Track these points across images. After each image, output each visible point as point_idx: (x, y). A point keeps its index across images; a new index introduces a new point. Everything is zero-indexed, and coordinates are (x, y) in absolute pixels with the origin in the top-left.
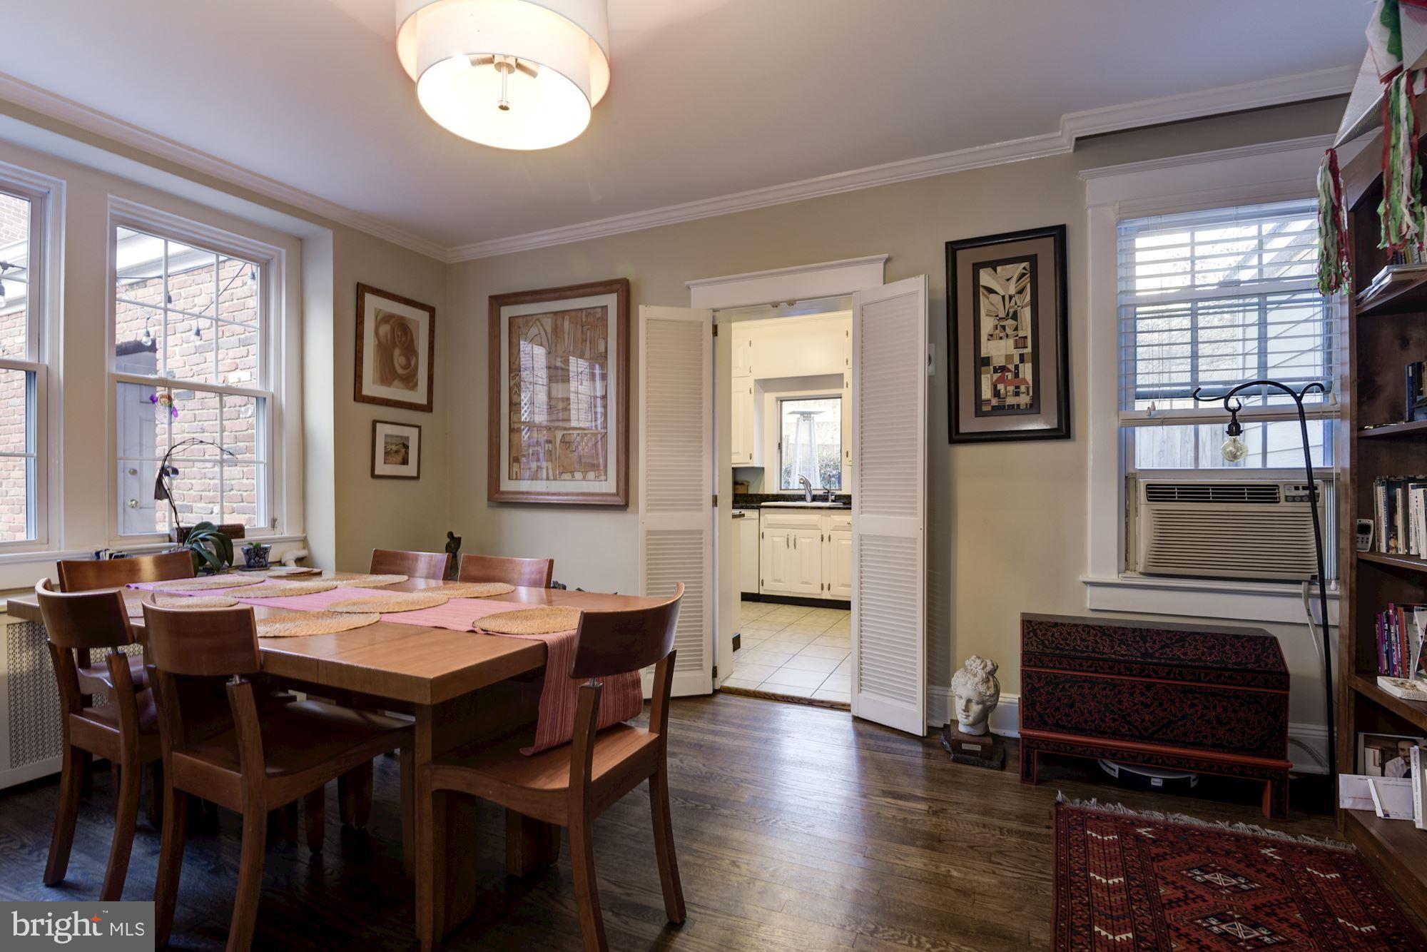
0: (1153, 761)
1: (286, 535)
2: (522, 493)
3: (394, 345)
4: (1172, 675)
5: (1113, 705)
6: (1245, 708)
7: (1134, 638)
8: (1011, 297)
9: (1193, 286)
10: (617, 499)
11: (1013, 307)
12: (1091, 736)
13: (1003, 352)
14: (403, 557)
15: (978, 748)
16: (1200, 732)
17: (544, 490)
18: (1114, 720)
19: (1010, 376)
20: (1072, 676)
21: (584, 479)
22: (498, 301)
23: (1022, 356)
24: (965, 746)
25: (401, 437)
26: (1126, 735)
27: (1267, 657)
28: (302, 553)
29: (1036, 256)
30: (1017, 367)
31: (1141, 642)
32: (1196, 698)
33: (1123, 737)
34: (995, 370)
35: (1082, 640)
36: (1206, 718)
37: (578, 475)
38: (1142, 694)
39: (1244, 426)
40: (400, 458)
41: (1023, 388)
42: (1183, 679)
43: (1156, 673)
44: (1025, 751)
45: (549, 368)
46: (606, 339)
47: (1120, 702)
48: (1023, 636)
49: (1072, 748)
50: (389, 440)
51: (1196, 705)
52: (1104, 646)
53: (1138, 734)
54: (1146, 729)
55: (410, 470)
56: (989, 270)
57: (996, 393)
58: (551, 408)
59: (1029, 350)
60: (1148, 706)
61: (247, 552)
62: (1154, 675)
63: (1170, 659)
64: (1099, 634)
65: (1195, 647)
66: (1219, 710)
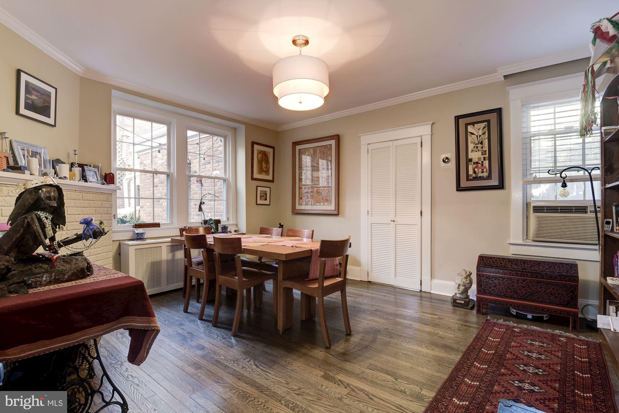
0: (526, 308)
1: (231, 223)
2: (303, 210)
3: (262, 161)
4: (533, 276)
5: (511, 287)
6: (561, 289)
7: (521, 263)
8: (480, 136)
9: (555, 129)
10: (335, 212)
11: (481, 139)
12: (502, 297)
13: (477, 157)
14: (269, 229)
15: (463, 302)
16: (544, 298)
17: (310, 209)
18: (511, 292)
19: (480, 165)
20: (495, 276)
21: (324, 205)
22: (295, 144)
23: (484, 158)
24: (458, 301)
25: (265, 191)
26: (516, 298)
27: (572, 271)
28: (236, 229)
29: (490, 120)
30: (482, 162)
31: (523, 265)
32: (542, 285)
33: (514, 299)
34: (474, 163)
35: (501, 263)
36: (546, 292)
37: (322, 204)
38: (522, 283)
39: (568, 184)
40: (264, 198)
41: (485, 170)
42: (537, 278)
43: (527, 275)
44: (478, 302)
45: (312, 166)
46: (331, 156)
47: (513, 286)
48: (478, 261)
49: (495, 302)
50: (261, 192)
51: (542, 287)
52: (508, 265)
53: (520, 297)
54: (523, 296)
55: (267, 202)
56: (472, 126)
57: (475, 172)
58: (312, 180)
59: (487, 155)
60: (524, 287)
61: (222, 228)
62: (526, 276)
63: (533, 270)
64: (507, 261)
65: (544, 267)
66: (551, 289)
